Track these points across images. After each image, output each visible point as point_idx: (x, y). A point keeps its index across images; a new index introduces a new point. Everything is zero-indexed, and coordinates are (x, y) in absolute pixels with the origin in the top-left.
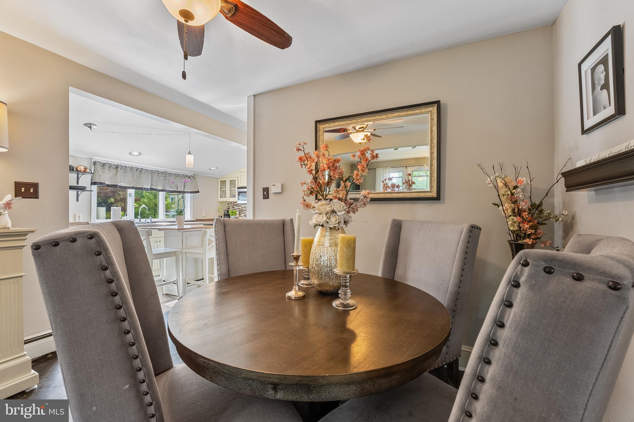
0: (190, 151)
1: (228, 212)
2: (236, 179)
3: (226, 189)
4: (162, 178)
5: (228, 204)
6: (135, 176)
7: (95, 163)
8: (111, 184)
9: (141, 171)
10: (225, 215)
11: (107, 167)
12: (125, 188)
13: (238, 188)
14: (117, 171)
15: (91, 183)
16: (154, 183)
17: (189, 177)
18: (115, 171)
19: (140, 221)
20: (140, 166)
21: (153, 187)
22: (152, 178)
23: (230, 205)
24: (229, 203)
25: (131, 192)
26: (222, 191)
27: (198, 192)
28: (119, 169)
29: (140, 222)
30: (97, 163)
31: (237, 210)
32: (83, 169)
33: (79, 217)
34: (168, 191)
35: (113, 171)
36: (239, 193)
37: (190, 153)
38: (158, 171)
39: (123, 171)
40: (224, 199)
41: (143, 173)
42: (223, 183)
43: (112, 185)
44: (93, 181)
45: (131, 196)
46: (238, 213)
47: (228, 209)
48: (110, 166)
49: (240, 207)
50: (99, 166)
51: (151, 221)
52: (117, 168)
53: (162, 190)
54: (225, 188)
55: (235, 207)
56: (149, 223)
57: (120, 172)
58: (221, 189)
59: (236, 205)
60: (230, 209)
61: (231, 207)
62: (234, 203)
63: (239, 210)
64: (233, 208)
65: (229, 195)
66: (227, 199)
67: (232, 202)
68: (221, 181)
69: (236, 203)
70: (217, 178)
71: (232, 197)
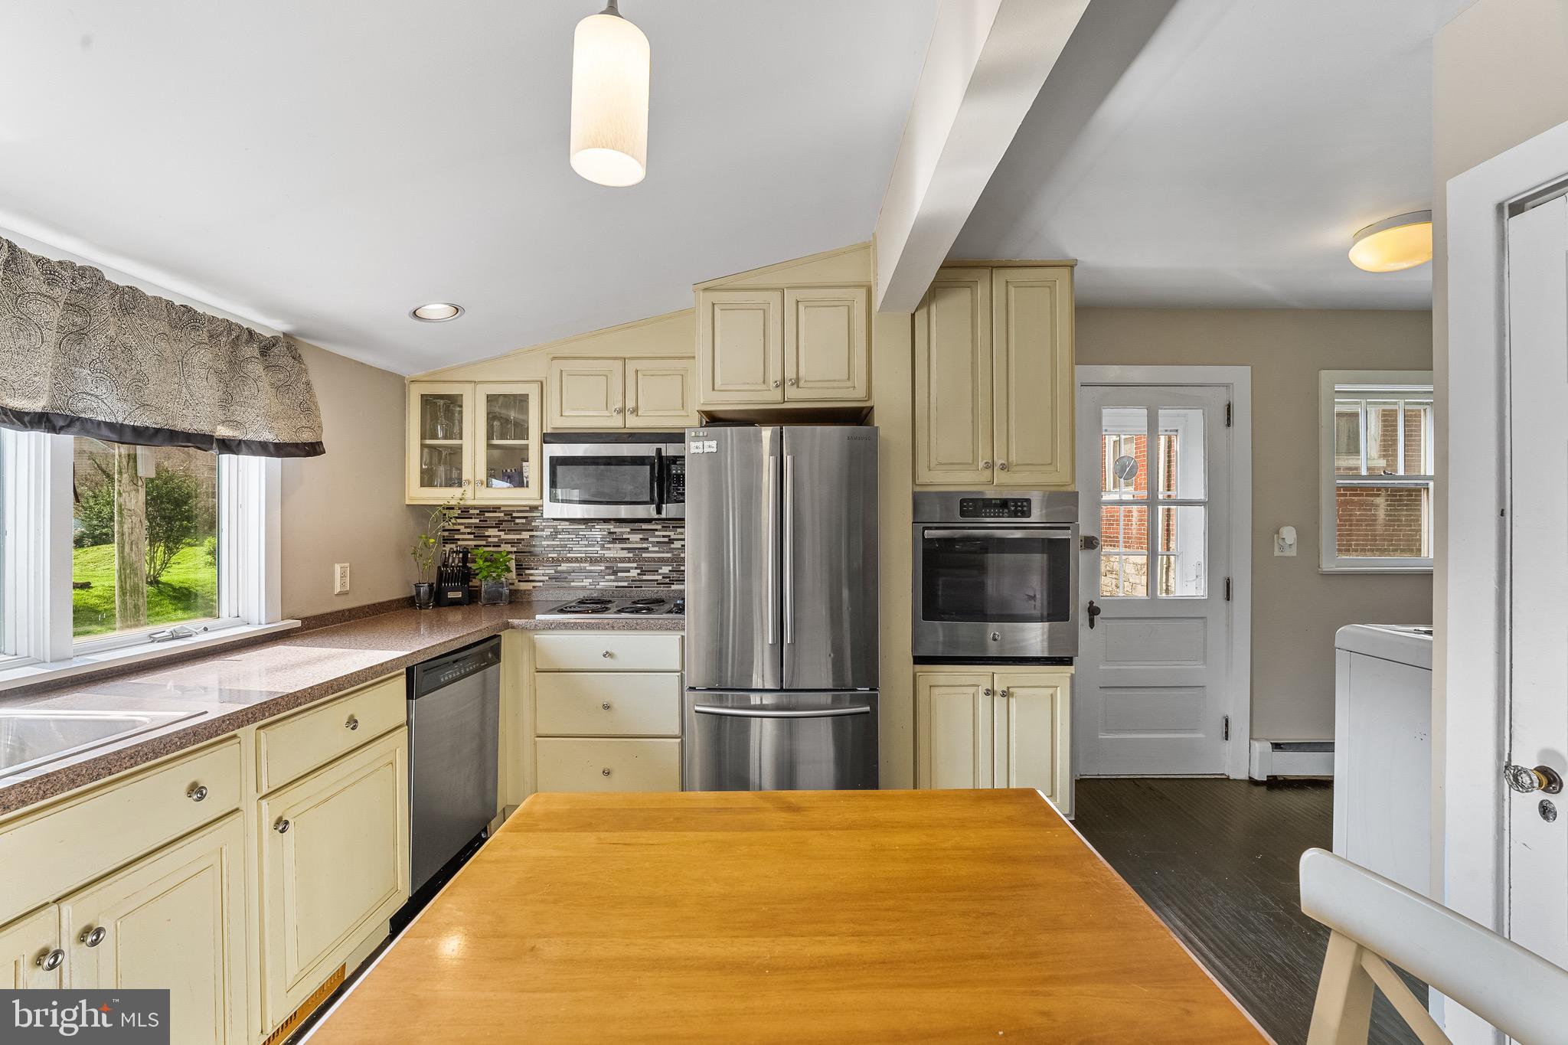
1: (465, 560)
2: (531, 392)
3: (466, 443)
5: (448, 518)
10: (444, 577)
13: (547, 438)
17: (265, 349)
23: (459, 525)
24: (455, 513)
26: (426, 451)
27: (313, 449)
31: (509, 548)
36: (557, 462)
40: (442, 495)
42: (442, 406)
46: (512, 562)
49: (526, 535)
54: (454, 435)
55: (492, 532)
58: (428, 442)
59: (498, 525)
60: (459, 543)
61: (464, 533)
62: (487, 515)
63: (515, 549)
64: (477, 537)
65: (482, 473)
66: (469, 494)
67: (476, 508)
68: (427, 401)
69: (502, 515)
70: (403, 378)
71: (498, 484)
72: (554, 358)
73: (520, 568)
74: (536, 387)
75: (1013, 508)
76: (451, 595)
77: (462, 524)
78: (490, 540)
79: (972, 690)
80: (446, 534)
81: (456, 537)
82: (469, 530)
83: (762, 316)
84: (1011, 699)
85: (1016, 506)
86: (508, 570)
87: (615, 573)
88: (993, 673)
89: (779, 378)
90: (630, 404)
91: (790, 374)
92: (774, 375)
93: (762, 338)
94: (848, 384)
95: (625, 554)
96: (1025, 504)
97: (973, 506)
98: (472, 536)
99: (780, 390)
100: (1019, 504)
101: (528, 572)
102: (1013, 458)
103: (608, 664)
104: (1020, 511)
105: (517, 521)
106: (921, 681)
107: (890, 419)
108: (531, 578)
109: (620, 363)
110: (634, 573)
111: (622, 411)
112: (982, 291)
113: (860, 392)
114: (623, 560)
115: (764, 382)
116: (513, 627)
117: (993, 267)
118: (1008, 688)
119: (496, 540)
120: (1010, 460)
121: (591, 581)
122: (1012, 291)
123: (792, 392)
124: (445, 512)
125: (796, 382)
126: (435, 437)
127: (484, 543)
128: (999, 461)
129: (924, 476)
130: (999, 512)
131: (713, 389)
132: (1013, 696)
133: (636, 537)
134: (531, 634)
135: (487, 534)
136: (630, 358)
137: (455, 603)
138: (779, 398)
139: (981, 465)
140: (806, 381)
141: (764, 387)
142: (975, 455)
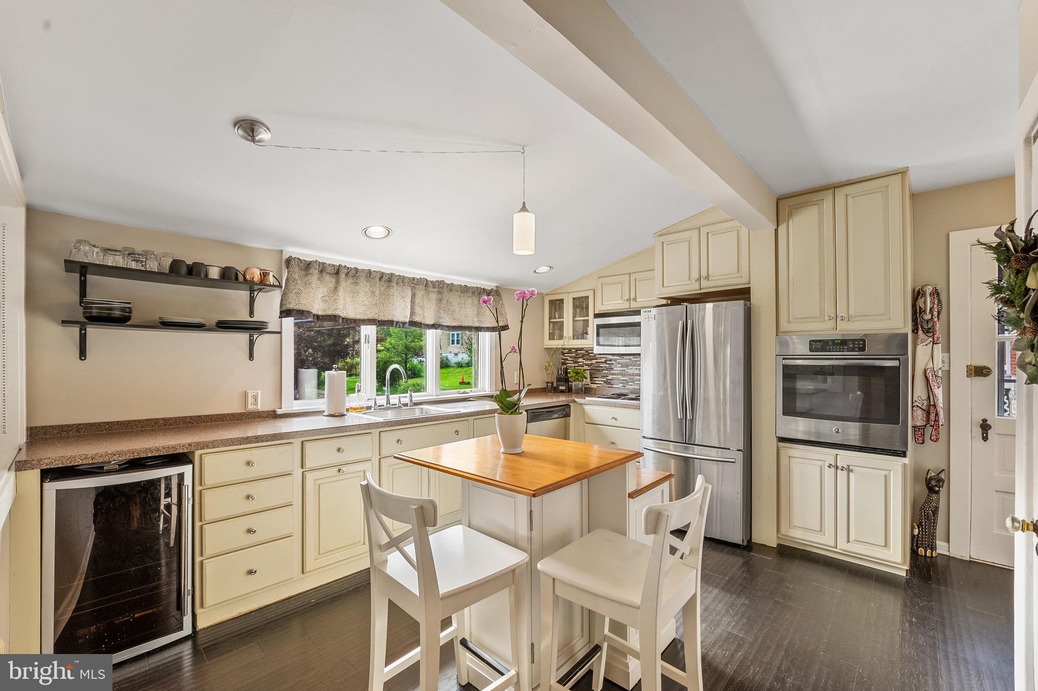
0: (524, 203)
1: (566, 373)
2: (590, 294)
3: (565, 320)
4: (434, 296)
5: (563, 354)
6: (377, 293)
7: (288, 262)
8: (324, 313)
9: (388, 280)
10: (558, 380)
11: (315, 272)
12: (357, 323)
13: (597, 316)
14: (337, 282)
15: (281, 312)
16: (418, 310)
17: (489, 293)
18: (333, 280)
19: (388, 402)
20: (387, 268)
21: (417, 319)
22: (413, 296)
23: (567, 357)
24: (566, 351)
25: (368, 332)
26: (551, 324)
27: (505, 328)
28: (343, 276)
29: (388, 406)
30: (292, 262)
31: (586, 367)
32: (257, 278)
33: (255, 398)
34: (446, 328)
35: (330, 281)
36: (599, 327)
37: (524, 209)
38: (426, 280)
39: (350, 281)
40: (556, 344)
41: (394, 284)
42: (556, 305)
43: (326, 316)
44: (284, 308)
45: (368, 342)
46: (587, 374)
47: (563, 364)
48: (323, 268)
49: (594, 361)
50: (297, 270)
51: (411, 401)
52: (337, 273)
53: (434, 326)
54: (561, 316)
55: (580, 360)
56: (406, 405)
57: (345, 284)
58: (552, 320)
59: (583, 356)
60: (568, 365)
61: (569, 361)
62: (578, 352)
63: (589, 368)
64: (575, 362)
65: (571, 335)
66: (566, 343)
67: (574, 349)
68: (551, 302)
69: (584, 352)
70: (543, 294)
71: (578, 338)
72: (600, 277)
73: (591, 377)
74: (592, 292)
75: (851, 346)
76: (561, 388)
77: (568, 356)
78: (580, 363)
79: (821, 463)
80: (563, 361)
81: (567, 362)
82: (571, 359)
83: (688, 244)
84: (850, 473)
85: (854, 344)
86: (586, 378)
88: (837, 455)
89: (697, 276)
90: (633, 296)
91: (704, 273)
92: (695, 275)
93: (688, 256)
94: (738, 275)
96: (861, 342)
97: (820, 344)
98: (572, 362)
99: (698, 283)
100: (857, 343)
101: (595, 379)
103: (614, 423)
104: (856, 347)
105: (590, 355)
106: (782, 452)
107: (762, 294)
108: (596, 382)
109: (627, 276)
111: (629, 300)
112: (827, 205)
113: (744, 280)
115: (689, 280)
116: (576, 402)
117: (835, 188)
118: (849, 466)
119: (582, 364)
120: (850, 313)
121: (622, 385)
122: (850, 200)
123: (705, 283)
124: (563, 351)
125: (707, 278)
126: (555, 318)
127: (577, 365)
128: (841, 315)
129: (785, 329)
130: (840, 349)
131: (663, 286)
132: (852, 471)
134: (583, 406)
135: (578, 361)
136: (633, 273)
137: (562, 392)
138: (698, 288)
139: (827, 317)
140: (712, 277)
141: (689, 282)
142: (822, 311)
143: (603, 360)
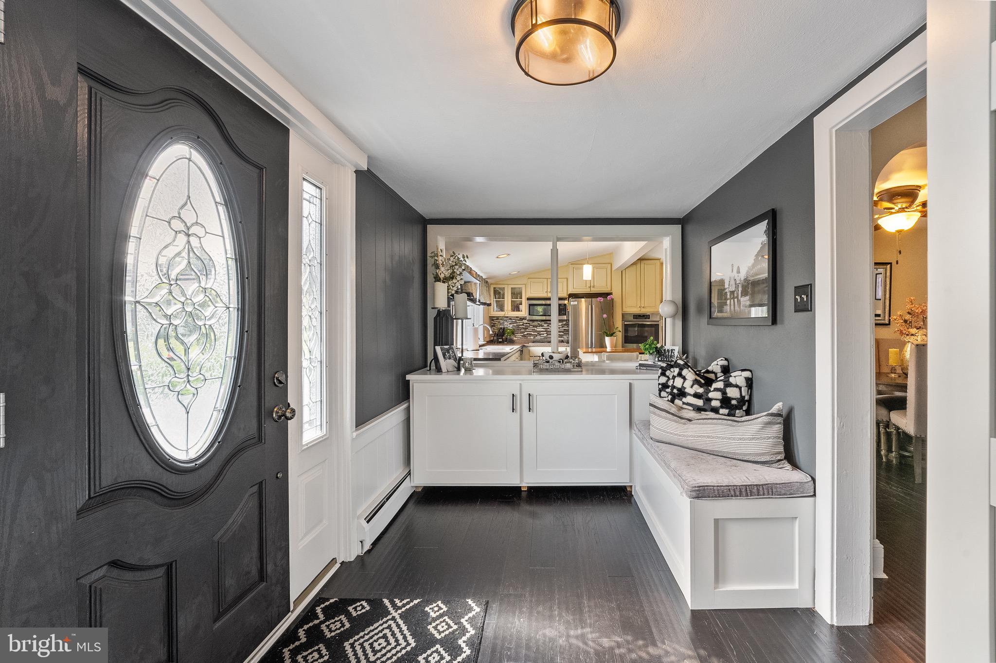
3: (506, 300)
13: (527, 299)
26: (495, 302)
36: (529, 305)
40: (500, 314)
42: (498, 290)
54: (503, 298)
58: (495, 300)
65: (510, 308)
66: (507, 313)
68: (496, 289)
71: (514, 311)
72: (529, 278)
74: (524, 286)
75: (646, 317)
76: (500, 340)
87: (540, 335)
89: (589, 286)
90: (549, 291)
91: (592, 285)
94: (606, 287)
95: (543, 330)
96: (649, 316)
97: (637, 316)
99: (589, 288)
102: (646, 306)
107: (616, 296)
109: (546, 280)
110: (545, 335)
111: (547, 293)
112: (638, 266)
113: (609, 289)
114: (542, 331)
116: (525, 345)
122: (645, 265)
123: (592, 289)
125: (594, 287)
126: (498, 298)
128: (642, 306)
129: (625, 309)
130: (643, 318)
131: (573, 289)
133: (546, 325)
134: (528, 348)
136: (548, 278)
138: (589, 290)
139: (638, 307)
140: (596, 286)
141: (586, 288)
142: (637, 303)
143: (521, 324)
